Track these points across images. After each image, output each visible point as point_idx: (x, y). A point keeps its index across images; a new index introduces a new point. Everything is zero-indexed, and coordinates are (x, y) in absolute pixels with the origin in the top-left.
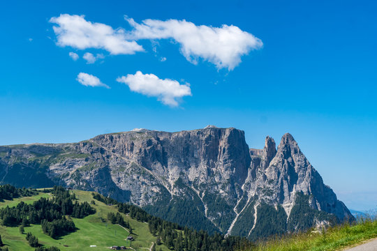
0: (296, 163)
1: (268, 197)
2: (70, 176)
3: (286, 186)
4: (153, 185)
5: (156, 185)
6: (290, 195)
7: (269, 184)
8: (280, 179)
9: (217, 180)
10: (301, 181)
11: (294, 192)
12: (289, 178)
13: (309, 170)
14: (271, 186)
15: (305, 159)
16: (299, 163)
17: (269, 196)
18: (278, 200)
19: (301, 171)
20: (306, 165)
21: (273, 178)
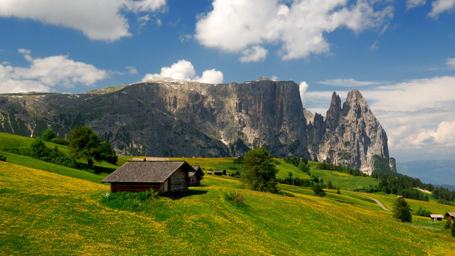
0: (368, 124)
1: (346, 161)
2: (114, 138)
3: (362, 149)
4: (210, 148)
5: (214, 147)
6: (366, 159)
7: (346, 146)
8: (356, 141)
9: (282, 141)
10: (373, 144)
11: (369, 155)
12: (363, 140)
13: (379, 131)
14: (348, 149)
15: (375, 119)
16: (371, 123)
17: (347, 159)
18: (356, 164)
19: (373, 132)
20: (377, 126)
21: (349, 140)
